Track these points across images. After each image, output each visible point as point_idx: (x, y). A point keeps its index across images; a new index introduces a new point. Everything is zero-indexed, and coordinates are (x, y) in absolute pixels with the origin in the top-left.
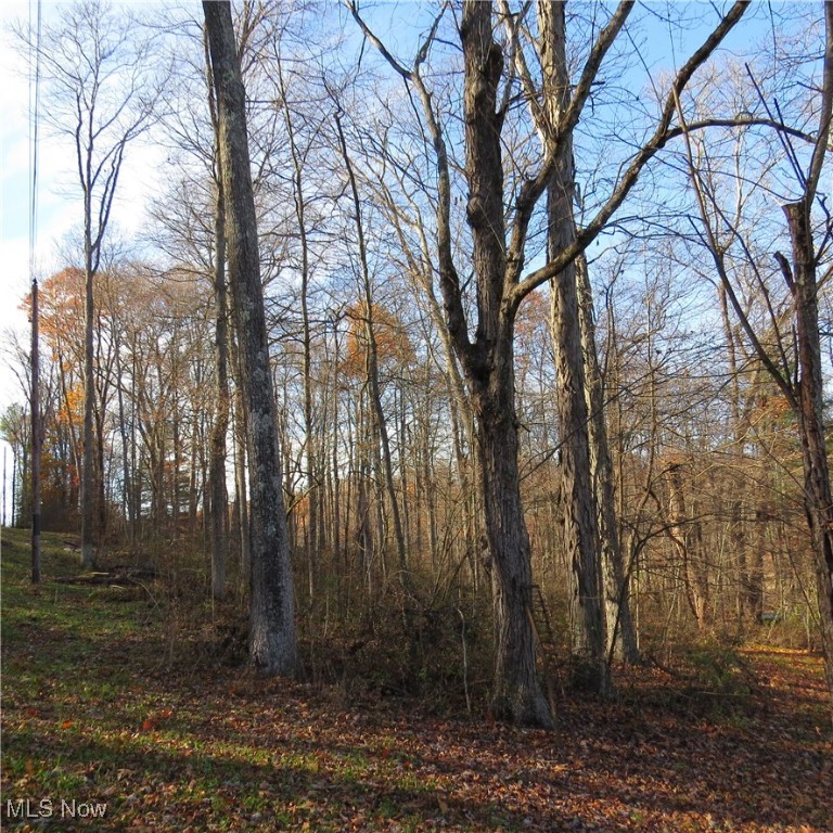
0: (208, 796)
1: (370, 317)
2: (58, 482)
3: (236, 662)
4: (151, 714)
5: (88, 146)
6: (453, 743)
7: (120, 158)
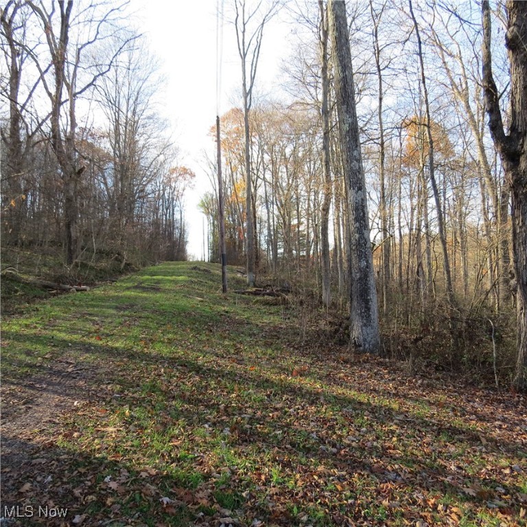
0: (335, 415)
1: (429, 122)
2: (231, 237)
3: (342, 343)
4: (297, 367)
5: (242, 30)
6: (486, 404)
7: (262, 35)
